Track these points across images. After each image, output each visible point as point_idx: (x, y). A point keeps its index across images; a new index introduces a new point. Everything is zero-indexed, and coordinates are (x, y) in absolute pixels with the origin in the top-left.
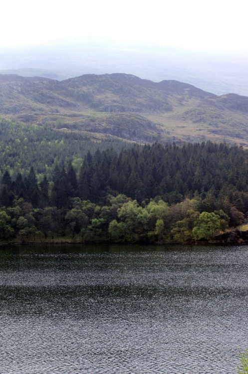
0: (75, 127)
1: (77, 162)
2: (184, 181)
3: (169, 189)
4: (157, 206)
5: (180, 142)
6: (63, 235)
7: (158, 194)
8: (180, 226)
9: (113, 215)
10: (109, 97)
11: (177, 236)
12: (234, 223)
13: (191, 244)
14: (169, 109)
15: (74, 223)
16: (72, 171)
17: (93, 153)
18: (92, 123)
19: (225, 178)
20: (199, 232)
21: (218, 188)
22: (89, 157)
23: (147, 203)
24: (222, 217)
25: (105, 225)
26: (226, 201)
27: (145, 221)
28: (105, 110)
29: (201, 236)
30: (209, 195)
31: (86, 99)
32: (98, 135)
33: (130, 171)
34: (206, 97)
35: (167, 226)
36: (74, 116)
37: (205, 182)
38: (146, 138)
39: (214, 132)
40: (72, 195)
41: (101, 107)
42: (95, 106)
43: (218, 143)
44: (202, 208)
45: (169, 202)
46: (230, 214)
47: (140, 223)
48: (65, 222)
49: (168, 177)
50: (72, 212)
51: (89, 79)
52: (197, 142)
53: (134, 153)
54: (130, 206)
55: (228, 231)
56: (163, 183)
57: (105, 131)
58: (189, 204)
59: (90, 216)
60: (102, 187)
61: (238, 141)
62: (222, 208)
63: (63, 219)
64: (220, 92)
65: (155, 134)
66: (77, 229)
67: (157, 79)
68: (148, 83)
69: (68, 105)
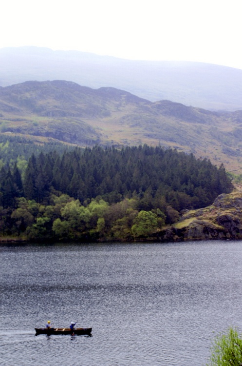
0: (18, 130)
1: (22, 164)
2: (123, 182)
3: (109, 190)
4: (98, 206)
5: (119, 146)
6: (9, 233)
7: (99, 194)
8: (120, 224)
9: (56, 215)
10: (51, 102)
11: (117, 234)
12: (169, 221)
13: (130, 240)
14: (107, 114)
15: (19, 222)
16: (17, 173)
17: (37, 155)
18: (35, 127)
19: (161, 179)
20: (138, 229)
21: (155, 188)
22: (33, 159)
23: (89, 203)
24: (159, 216)
25: (49, 224)
26: (162, 201)
27: (87, 220)
28: (47, 114)
29: (139, 234)
30: (147, 195)
31: (29, 104)
32: (40, 138)
33: (72, 172)
34: (142, 103)
35: (107, 225)
36: (18, 120)
37: (142, 183)
38: (86, 142)
39: (149, 136)
40: (17, 195)
41: (43, 112)
42: (38, 111)
43: (154, 146)
44: (141, 207)
45: (110, 202)
46: (166, 213)
47: (82, 221)
48: (11, 222)
49: (108, 178)
50: (17, 212)
51: (33, 86)
52: (135, 146)
53: (75, 155)
54: (73, 205)
55: (164, 228)
56: (103, 184)
57: (48, 134)
58: (128, 203)
59: (35, 215)
60: (46, 188)
61: (172, 145)
62: (158, 207)
63: (9, 219)
64: (154, 98)
65: (95, 138)
66: (22, 228)
67: (95, 86)
68: (87, 90)
69: (12, 110)
